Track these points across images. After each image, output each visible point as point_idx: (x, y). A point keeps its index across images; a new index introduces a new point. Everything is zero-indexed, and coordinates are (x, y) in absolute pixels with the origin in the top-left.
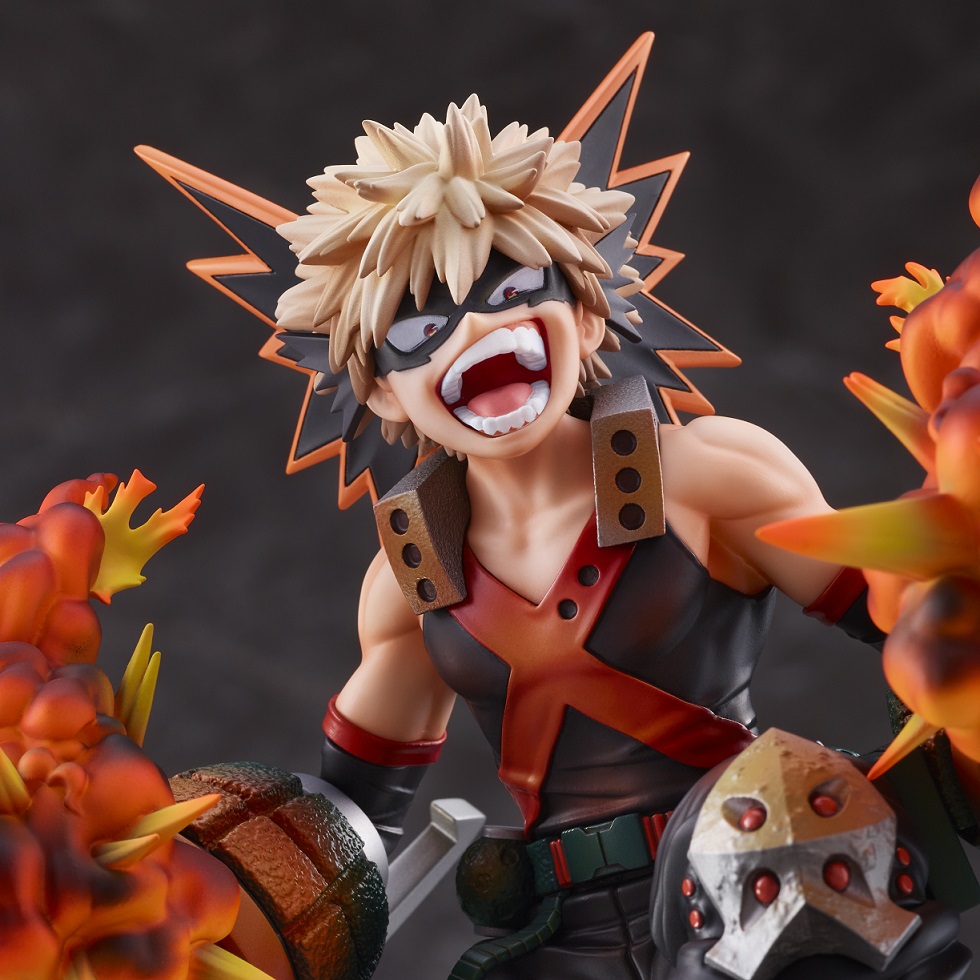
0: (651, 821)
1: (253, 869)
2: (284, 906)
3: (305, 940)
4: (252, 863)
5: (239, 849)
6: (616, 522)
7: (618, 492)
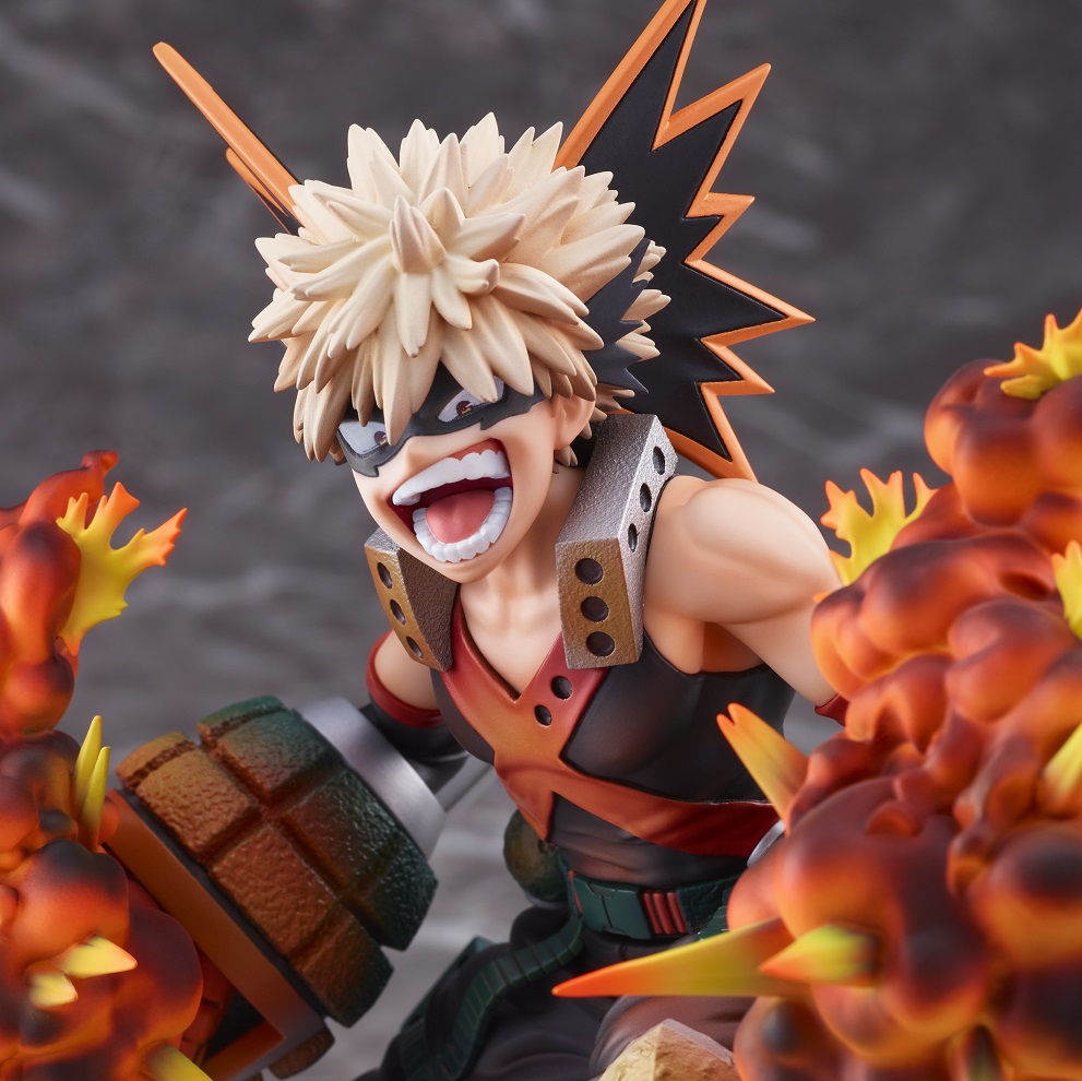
0: (652, 900)
1: (245, 903)
2: (281, 939)
3: (306, 968)
4: (246, 895)
5: (231, 879)
6: (584, 647)
7: (584, 621)
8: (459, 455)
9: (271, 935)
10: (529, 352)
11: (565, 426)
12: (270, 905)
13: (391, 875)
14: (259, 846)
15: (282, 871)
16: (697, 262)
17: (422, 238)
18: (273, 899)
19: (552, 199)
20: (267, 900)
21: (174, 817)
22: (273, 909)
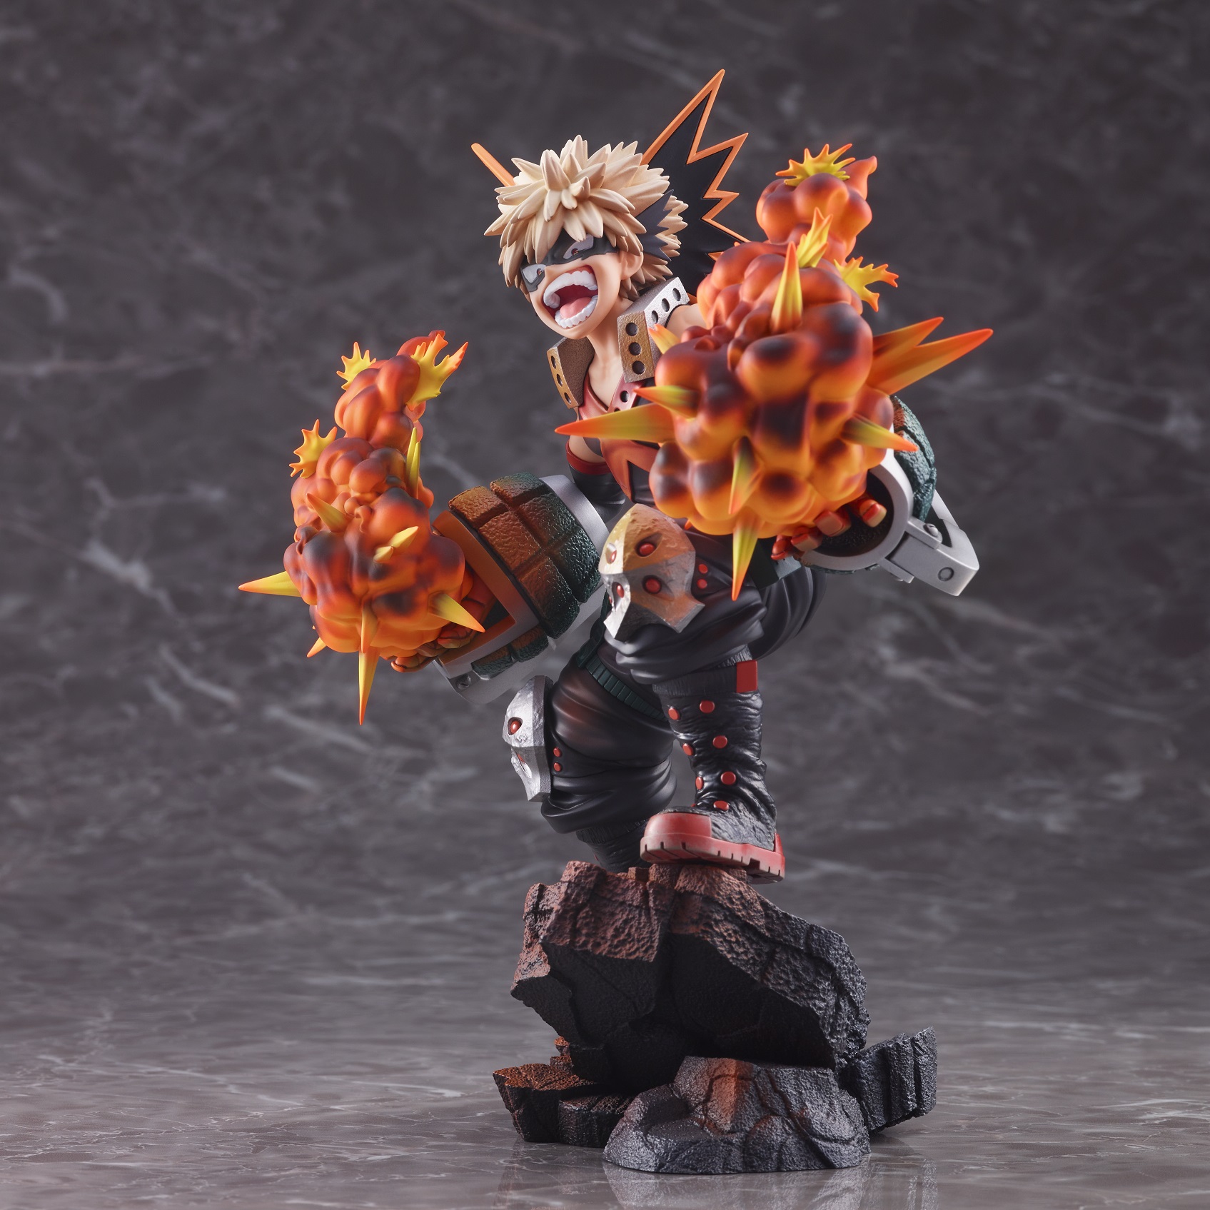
3: (523, 579)
4: (494, 539)
5: (488, 532)
6: (631, 371)
7: (630, 355)
8: (571, 272)
9: (506, 559)
10: (604, 225)
11: (626, 268)
12: (506, 545)
13: (571, 542)
14: (502, 519)
15: (513, 530)
16: (708, 219)
17: (556, 171)
18: (507, 542)
19: (625, 166)
20: (504, 542)
21: (464, 508)
22: (506, 547)
